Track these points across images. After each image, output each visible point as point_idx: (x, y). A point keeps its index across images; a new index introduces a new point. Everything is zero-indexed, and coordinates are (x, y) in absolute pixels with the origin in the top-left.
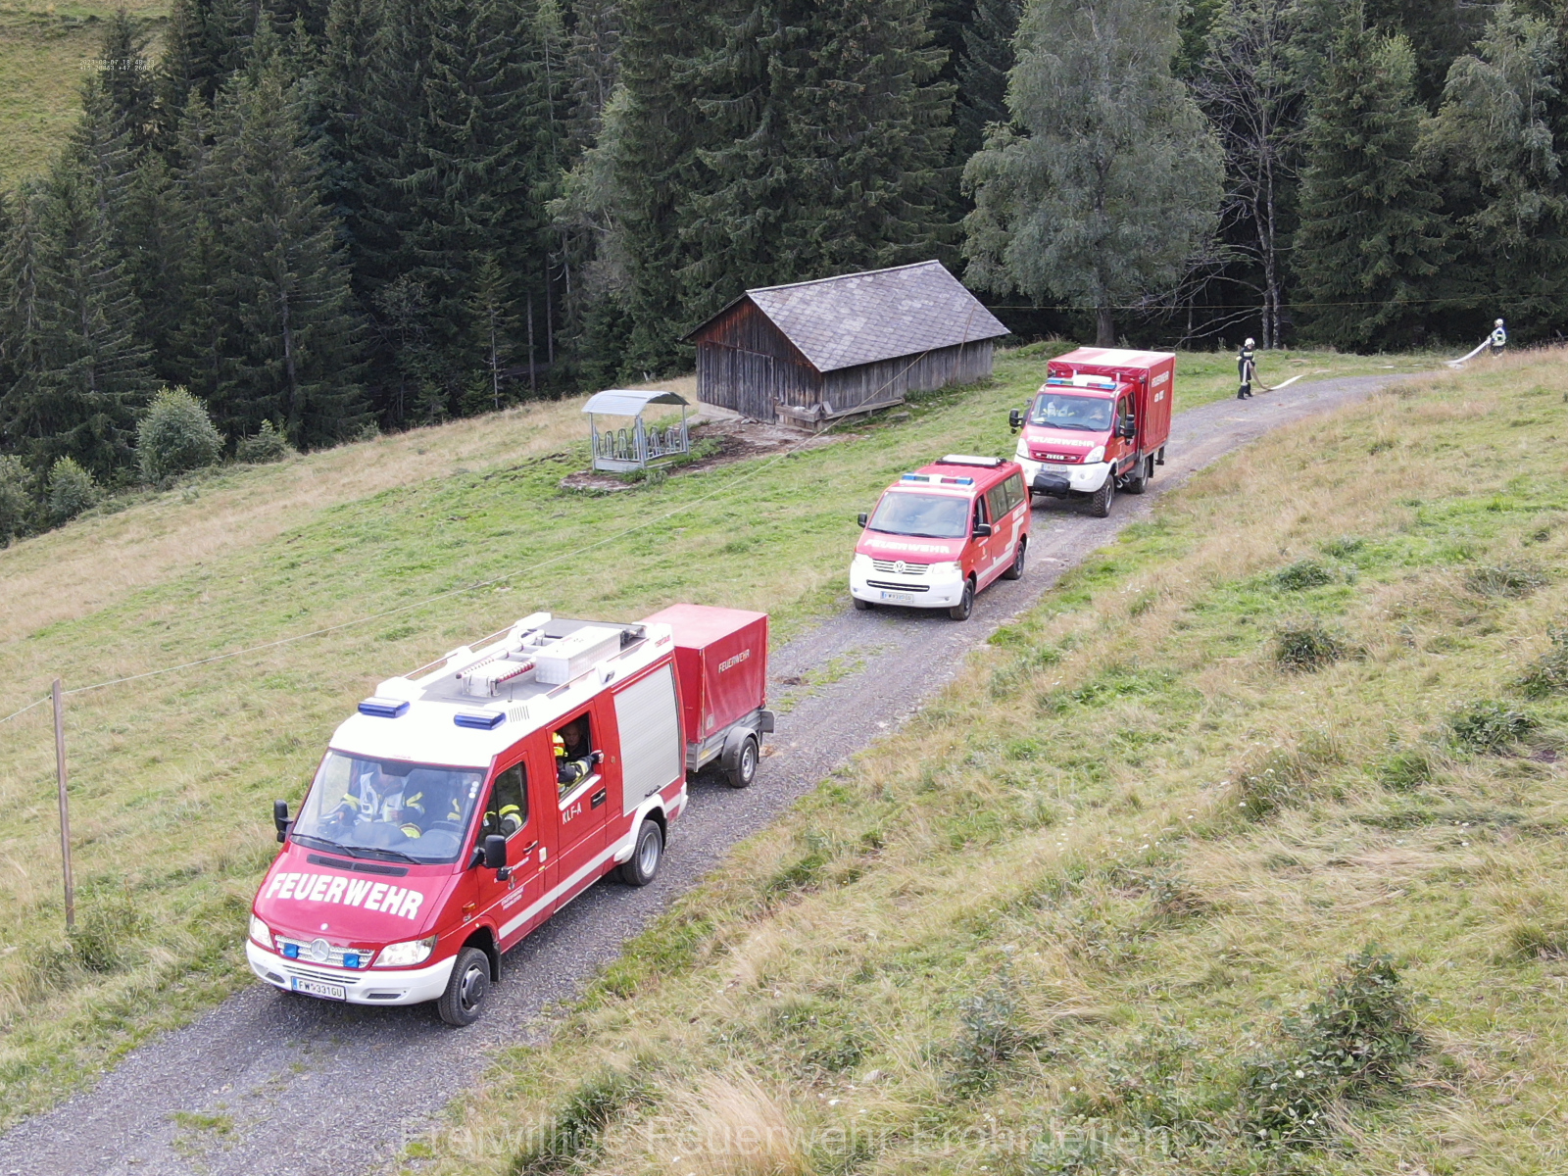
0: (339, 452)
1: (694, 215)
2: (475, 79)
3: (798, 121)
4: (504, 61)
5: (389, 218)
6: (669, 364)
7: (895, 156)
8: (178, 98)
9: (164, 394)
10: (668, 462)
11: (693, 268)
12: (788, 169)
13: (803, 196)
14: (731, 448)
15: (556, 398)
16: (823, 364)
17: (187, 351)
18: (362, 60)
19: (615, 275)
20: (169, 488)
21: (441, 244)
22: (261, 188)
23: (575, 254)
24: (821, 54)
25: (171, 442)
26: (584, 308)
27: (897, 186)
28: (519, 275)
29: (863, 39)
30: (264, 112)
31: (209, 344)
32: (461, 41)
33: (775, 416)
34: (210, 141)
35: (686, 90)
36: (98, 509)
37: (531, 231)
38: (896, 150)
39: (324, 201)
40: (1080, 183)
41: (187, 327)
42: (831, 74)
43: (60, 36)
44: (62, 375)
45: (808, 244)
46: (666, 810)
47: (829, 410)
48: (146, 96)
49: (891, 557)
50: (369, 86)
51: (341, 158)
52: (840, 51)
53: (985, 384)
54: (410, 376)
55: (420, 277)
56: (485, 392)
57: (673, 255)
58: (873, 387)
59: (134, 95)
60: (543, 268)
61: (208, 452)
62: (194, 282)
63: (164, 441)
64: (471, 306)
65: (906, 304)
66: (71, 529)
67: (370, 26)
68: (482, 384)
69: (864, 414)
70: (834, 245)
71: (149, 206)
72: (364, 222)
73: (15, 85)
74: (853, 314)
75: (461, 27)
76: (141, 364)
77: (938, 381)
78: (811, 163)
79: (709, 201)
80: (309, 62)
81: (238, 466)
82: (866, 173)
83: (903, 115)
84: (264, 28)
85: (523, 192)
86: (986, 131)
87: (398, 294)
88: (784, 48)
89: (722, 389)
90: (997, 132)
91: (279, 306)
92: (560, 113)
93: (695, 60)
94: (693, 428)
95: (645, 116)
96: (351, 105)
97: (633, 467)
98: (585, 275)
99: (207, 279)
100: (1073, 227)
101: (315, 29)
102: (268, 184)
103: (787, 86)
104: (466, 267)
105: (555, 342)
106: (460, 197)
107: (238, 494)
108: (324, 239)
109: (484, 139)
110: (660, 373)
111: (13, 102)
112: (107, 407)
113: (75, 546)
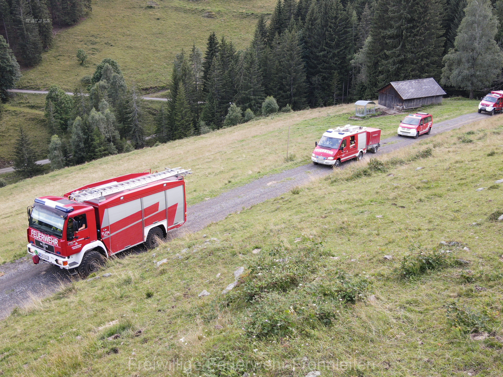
0: (302, 111)
1: (383, 65)
2: (337, 32)
3: (408, 45)
4: (344, 28)
5: (315, 62)
6: (373, 97)
7: (429, 54)
8: (273, 34)
9: (268, 97)
10: (370, 115)
11: (381, 77)
12: (405, 56)
13: (407, 62)
14: (383, 113)
15: (348, 103)
16: (404, 98)
17: (271, 89)
18: (313, 27)
19: (364, 77)
20: (268, 116)
21: (326, 68)
22: (289, 55)
23: (355, 72)
24: (415, 31)
25: (269, 107)
26: (356, 84)
27: (429, 61)
28: (342, 76)
29: (425, 27)
30: (292, 38)
31: (275, 88)
32: (335, 23)
33: (394, 108)
34: (279, 43)
35: (384, 37)
36: (254, 119)
37: (346, 66)
38: (430, 53)
39: (302, 58)
40: (469, 62)
41: (272, 84)
42: (417, 35)
43: (245, 17)
44: (247, 92)
45: (407, 73)
46: (363, 152)
47: (405, 107)
48: (266, 33)
49: (405, 127)
50: (314, 33)
51: (306, 48)
52: (419, 30)
53: (439, 104)
54: (316, 97)
55: (321, 75)
56: (332, 102)
57: (377, 73)
58: (415, 103)
59: (263, 32)
60: (348, 75)
61: (276, 109)
62: (274, 74)
63: (268, 107)
64: (331, 83)
65: (424, 87)
66: (249, 123)
67: (315, 19)
68: (332, 100)
69: (412, 109)
70: (413, 73)
71: (266, 58)
72: (310, 63)
73: (236, 28)
74: (412, 88)
75: (335, 20)
76: (262, 91)
77: (429, 103)
78: (410, 55)
79: (386, 62)
80: (301, 27)
81: (281, 113)
82: (422, 57)
83: (432, 45)
84: (292, 19)
85: (345, 58)
86: (449, 50)
87: (316, 79)
88: (407, 29)
89: (383, 102)
90: (451, 50)
91: (291, 80)
92: (355, 40)
93: (387, 31)
94: (377, 109)
95: (374, 43)
96: (310, 37)
97: (363, 116)
98: (357, 77)
99: (277, 74)
100: (466, 72)
101: (303, 19)
102: (291, 54)
103: (407, 37)
104: (330, 74)
105: (349, 91)
106: (331, 58)
107: (282, 118)
108: (301, 67)
109: (338, 46)
110: (371, 99)
111: (235, 32)
112: (255, 99)
113: (250, 126)
